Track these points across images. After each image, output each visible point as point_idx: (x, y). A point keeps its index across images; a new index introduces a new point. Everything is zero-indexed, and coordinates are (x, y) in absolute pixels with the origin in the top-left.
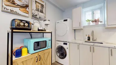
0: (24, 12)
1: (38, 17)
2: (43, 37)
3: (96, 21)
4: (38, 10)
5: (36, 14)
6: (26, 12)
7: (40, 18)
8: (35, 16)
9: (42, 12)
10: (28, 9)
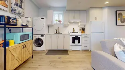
0: (3, 5)
1: (17, 12)
2: (22, 31)
3: (60, 21)
4: (17, 5)
5: (15, 9)
6: (5, 6)
7: (19, 13)
8: (15, 10)
9: (21, 7)
10: (7, 2)
